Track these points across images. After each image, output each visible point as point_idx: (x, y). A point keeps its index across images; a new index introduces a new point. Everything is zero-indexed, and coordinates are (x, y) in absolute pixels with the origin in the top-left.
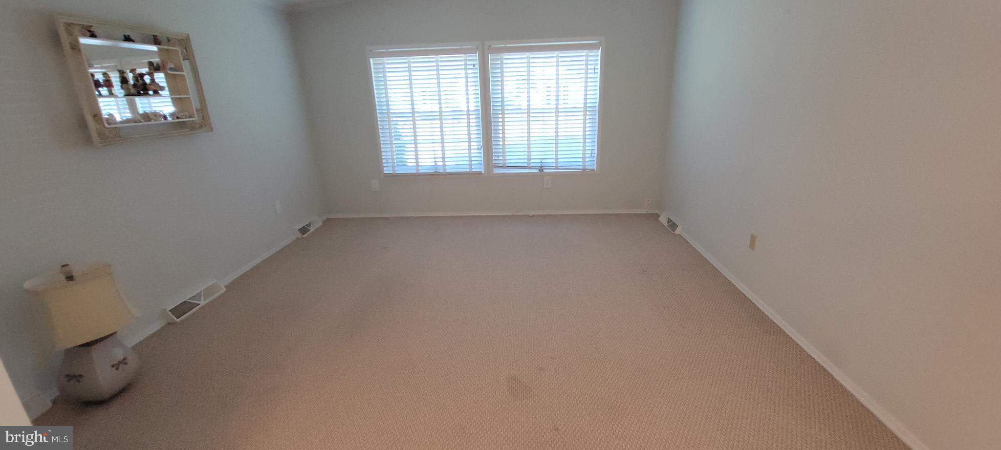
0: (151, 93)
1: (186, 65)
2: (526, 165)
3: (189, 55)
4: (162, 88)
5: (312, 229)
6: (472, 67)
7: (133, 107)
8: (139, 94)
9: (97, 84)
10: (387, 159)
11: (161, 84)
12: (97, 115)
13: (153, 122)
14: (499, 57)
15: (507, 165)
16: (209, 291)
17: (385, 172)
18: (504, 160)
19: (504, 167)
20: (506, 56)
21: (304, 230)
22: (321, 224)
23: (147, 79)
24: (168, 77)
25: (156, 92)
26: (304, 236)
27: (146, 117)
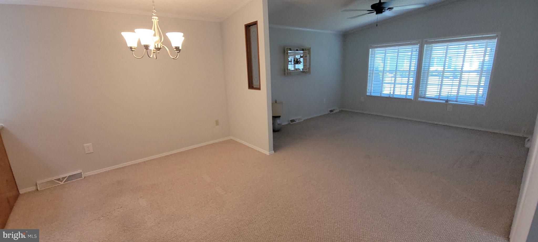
0: (299, 63)
1: (308, 55)
2: (437, 98)
3: (309, 53)
4: (301, 62)
5: (334, 112)
6: (415, 51)
7: (295, 67)
8: (296, 64)
9: (289, 61)
10: (368, 89)
11: (301, 61)
12: (288, 69)
13: (297, 71)
14: (431, 46)
15: (426, 97)
16: (299, 119)
17: (367, 94)
18: (425, 94)
19: (425, 98)
20: (434, 45)
21: (331, 111)
22: (338, 111)
23: (299, 60)
24: (304, 59)
25: (300, 63)
26: (331, 113)
27: (297, 69)
